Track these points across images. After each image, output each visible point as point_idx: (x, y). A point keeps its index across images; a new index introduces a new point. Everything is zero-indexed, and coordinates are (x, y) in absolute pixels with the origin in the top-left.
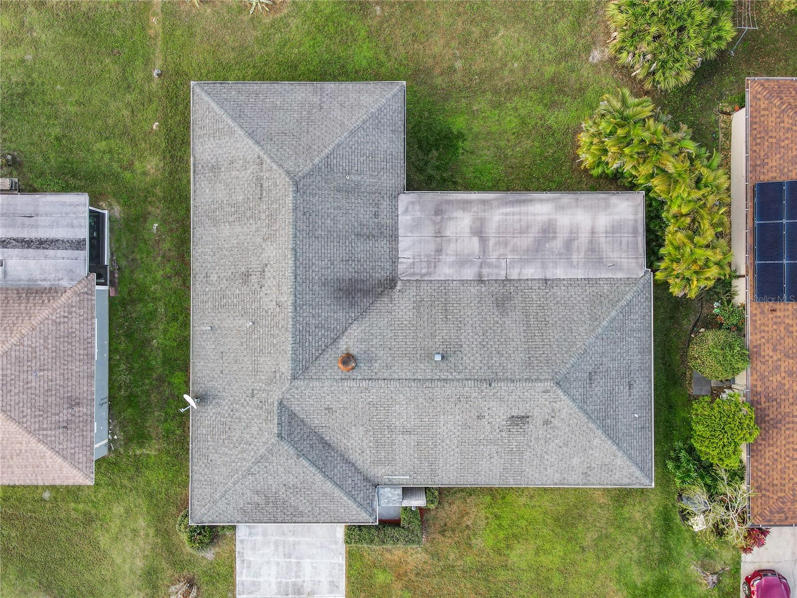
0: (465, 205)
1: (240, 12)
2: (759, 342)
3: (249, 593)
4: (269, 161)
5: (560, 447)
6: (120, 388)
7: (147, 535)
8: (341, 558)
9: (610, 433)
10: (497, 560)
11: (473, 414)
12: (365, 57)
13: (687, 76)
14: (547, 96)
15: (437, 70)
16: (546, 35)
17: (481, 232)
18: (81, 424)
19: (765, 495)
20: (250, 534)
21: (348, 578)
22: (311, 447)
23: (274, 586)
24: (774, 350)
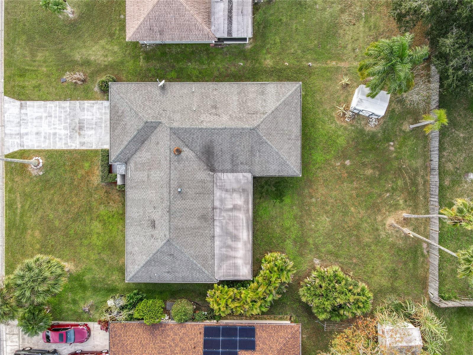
0: (246, 202)
1: (337, 102)
2: (187, 327)
3: (79, 107)
4: (264, 117)
5: (142, 242)
6: (169, 49)
7: (105, 62)
8: (95, 147)
9: (148, 263)
10: (94, 216)
11: (156, 205)
12: (317, 158)
13: (304, 299)
14: (299, 240)
15: (311, 191)
16: (326, 239)
17: (235, 209)
18: (152, 36)
19: (122, 328)
20: (105, 107)
21: (87, 150)
22: (142, 136)
23: (83, 118)
24: (183, 333)
